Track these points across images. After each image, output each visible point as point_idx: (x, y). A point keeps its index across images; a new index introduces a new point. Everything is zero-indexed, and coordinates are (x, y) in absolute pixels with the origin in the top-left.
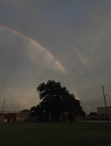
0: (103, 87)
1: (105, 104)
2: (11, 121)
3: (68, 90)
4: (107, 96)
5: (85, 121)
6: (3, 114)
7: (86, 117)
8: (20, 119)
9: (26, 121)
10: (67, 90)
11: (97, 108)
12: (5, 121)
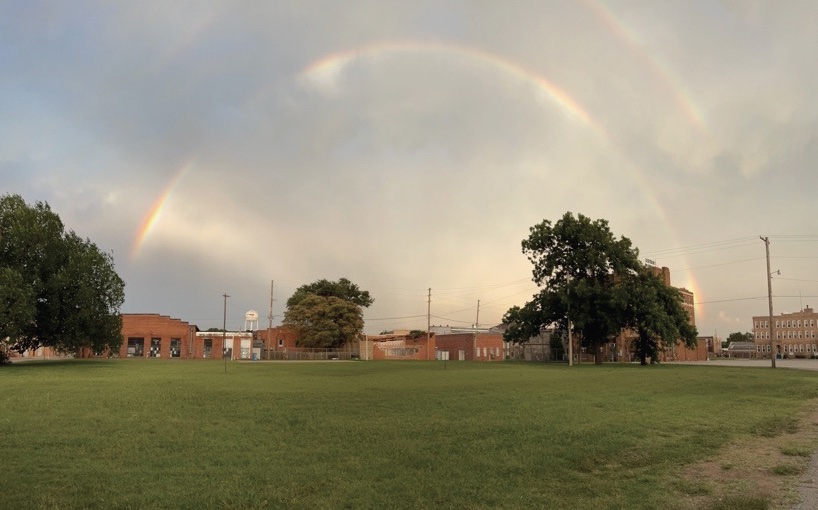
0: (766, 240)
1: (770, 303)
2: (461, 356)
3: (637, 249)
4: (779, 272)
5: (709, 362)
6: (432, 335)
7: (717, 348)
8: (488, 350)
9: (507, 357)
10: (632, 248)
11: (754, 318)
12: (443, 359)
